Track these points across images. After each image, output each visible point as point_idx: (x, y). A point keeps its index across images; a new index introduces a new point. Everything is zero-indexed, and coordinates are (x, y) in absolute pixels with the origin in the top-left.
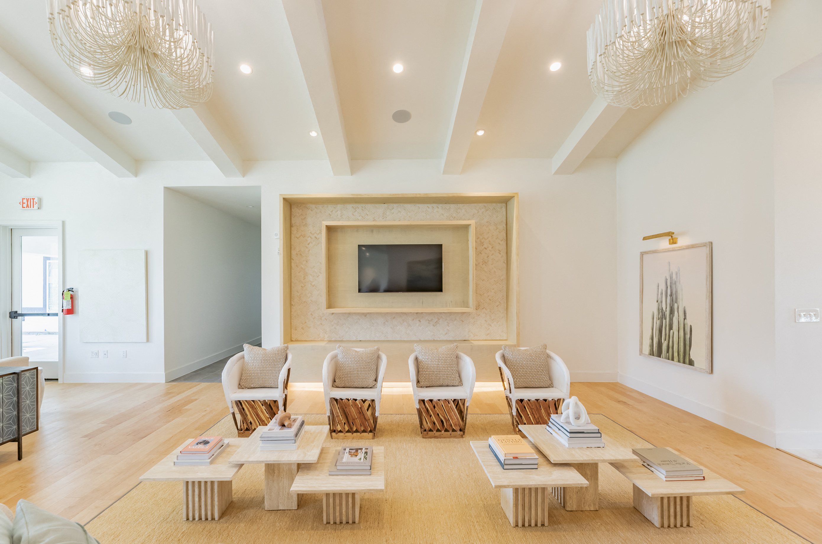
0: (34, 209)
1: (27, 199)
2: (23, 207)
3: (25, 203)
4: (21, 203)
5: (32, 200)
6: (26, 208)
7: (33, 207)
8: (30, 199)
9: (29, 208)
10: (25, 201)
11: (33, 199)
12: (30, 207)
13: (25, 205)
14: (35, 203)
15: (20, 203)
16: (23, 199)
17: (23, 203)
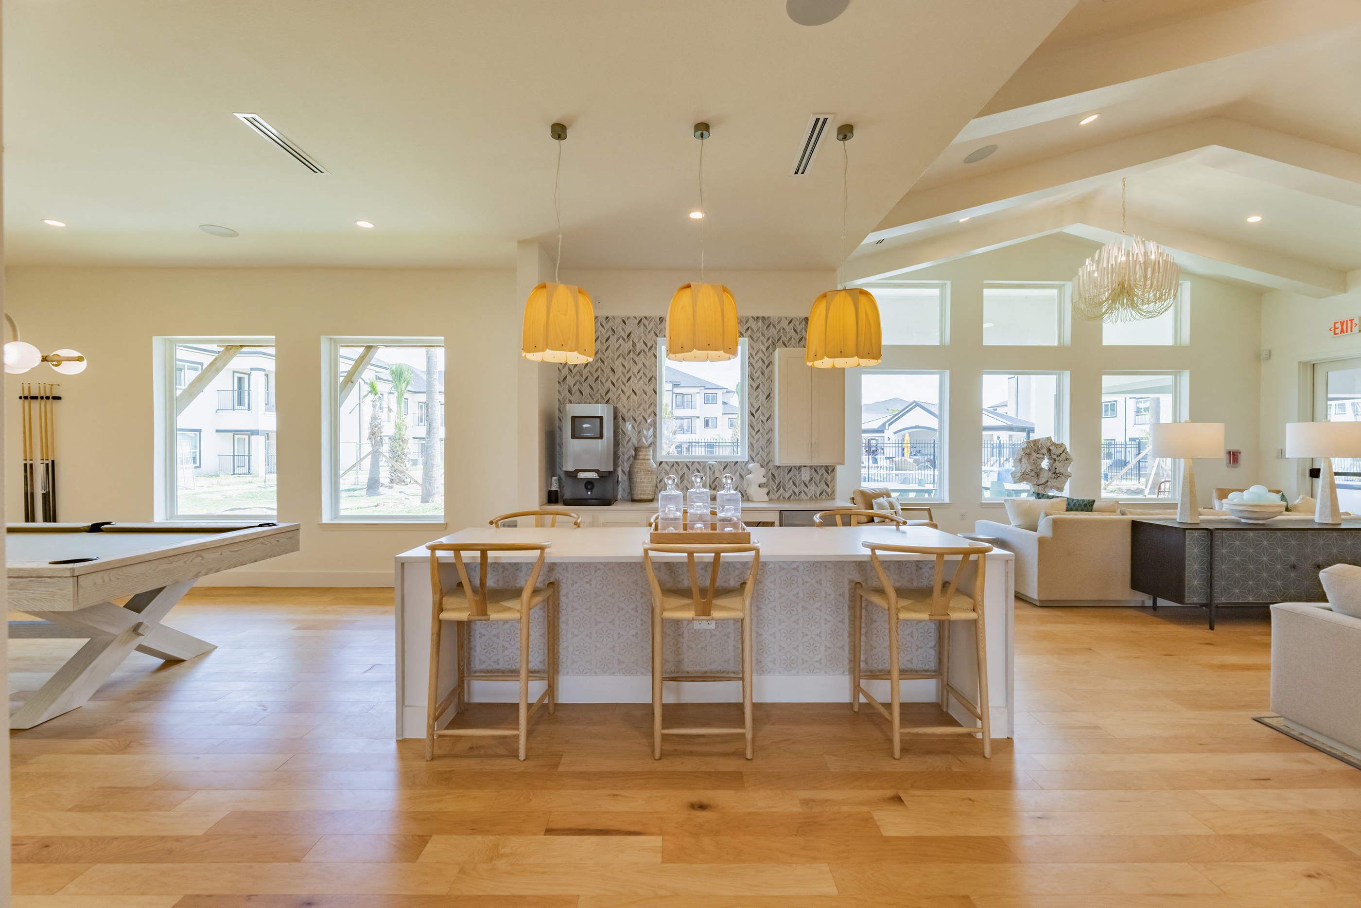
0: (1354, 334)
1: (1341, 322)
2: (1335, 334)
3: (1338, 328)
4: (1333, 329)
5: (1349, 323)
6: (1339, 335)
7: (1351, 331)
8: (1347, 321)
9: (1344, 333)
10: (1338, 325)
11: (1351, 320)
12: (1347, 332)
13: (1338, 331)
14: (1354, 325)
15: (1330, 330)
16: (1335, 323)
17: (1335, 328)
